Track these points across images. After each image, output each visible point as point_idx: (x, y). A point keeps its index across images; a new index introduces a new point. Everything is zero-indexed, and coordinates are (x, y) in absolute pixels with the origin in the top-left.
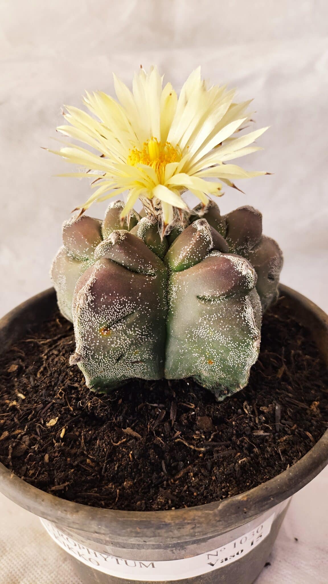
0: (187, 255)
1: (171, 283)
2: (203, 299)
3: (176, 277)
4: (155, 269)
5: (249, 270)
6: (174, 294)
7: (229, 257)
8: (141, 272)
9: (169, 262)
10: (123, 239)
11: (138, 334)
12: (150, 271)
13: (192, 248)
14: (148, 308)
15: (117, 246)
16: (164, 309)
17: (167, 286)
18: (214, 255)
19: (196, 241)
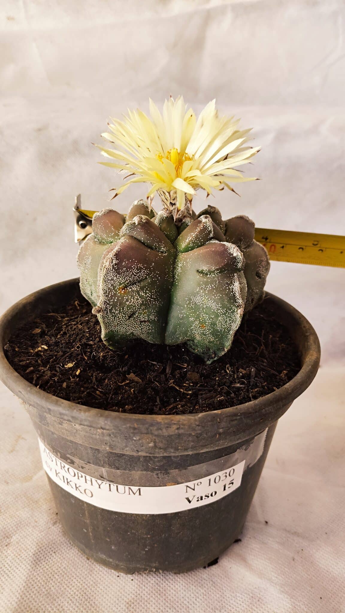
0: (192, 239)
1: (178, 261)
2: (201, 272)
3: (182, 256)
4: (166, 248)
5: (238, 253)
6: (180, 269)
7: (224, 243)
8: (156, 249)
9: (178, 245)
10: (144, 221)
11: (148, 296)
12: (162, 249)
13: (197, 235)
14: (158, 277)
15: (139, 226)
16: (170, 280)
17: (174, 263)
18: (213, 242)
19: (201, 229)
